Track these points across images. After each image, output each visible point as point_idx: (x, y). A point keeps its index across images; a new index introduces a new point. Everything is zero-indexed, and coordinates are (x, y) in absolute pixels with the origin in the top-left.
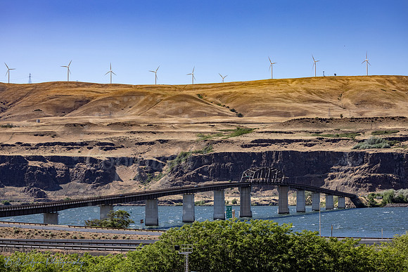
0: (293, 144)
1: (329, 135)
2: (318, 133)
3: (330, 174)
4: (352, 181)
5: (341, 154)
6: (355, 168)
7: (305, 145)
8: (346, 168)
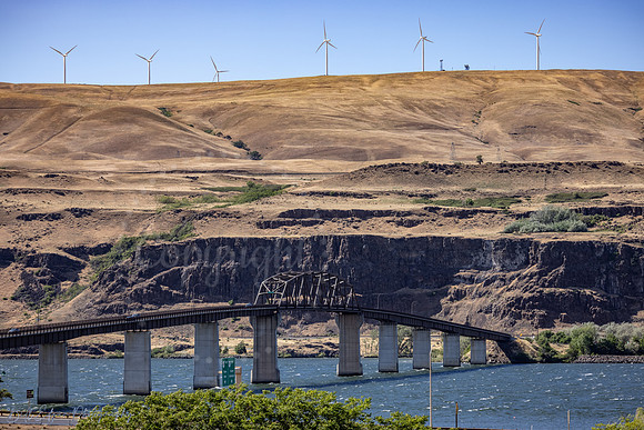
0: (372, 221)
1: (452, 202)
2: (427, 197)
3: (453, 289)
4: (501, 303)
5: (477, 245)
6: (509, 275)
7: (400, 224)
8: (489, 274)
